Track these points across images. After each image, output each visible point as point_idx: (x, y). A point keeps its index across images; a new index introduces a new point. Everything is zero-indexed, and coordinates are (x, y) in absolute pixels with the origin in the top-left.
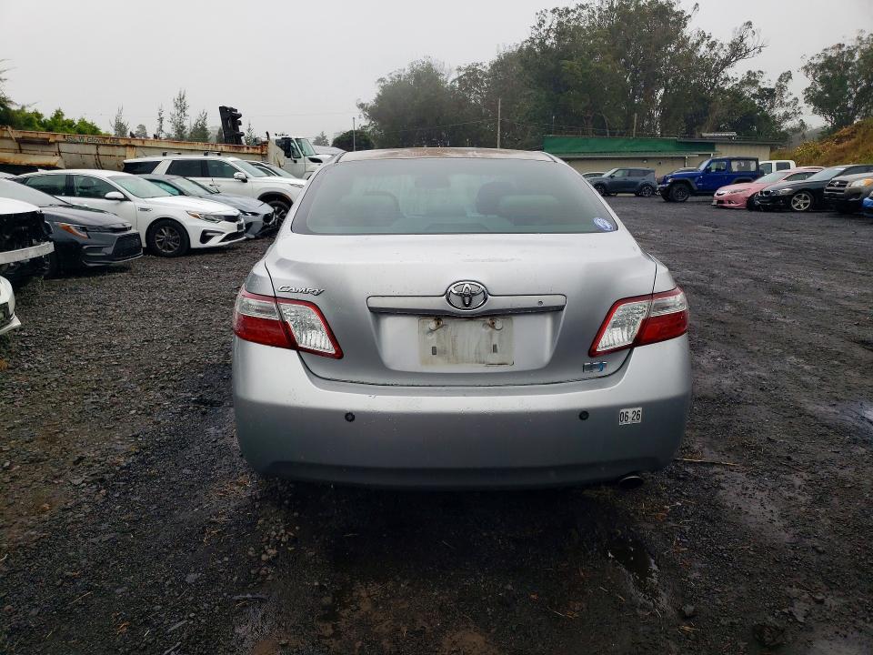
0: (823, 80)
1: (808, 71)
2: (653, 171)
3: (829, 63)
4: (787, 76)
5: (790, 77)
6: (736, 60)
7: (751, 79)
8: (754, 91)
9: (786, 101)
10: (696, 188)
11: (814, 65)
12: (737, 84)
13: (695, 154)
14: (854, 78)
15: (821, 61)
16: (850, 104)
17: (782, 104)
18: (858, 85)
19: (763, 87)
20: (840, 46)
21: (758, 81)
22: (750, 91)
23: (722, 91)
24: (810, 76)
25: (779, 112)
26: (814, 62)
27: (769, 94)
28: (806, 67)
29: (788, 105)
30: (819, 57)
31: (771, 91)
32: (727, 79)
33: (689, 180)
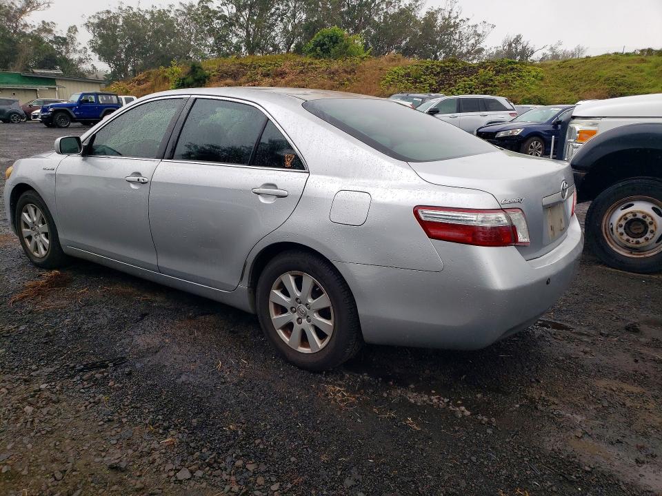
0: (101, 36)
1: (88, 26)
2: (18, 101)
3: (102, 24)
4: (73, 29)
5: (76, 30)
6: (31, 10)
7: (46, 28)
8: (51, 37)
9: (78, 49)
10: (74, 116)
11: (92, 24)
12: (35, 31)
13: (44, 87)
14: (122, 37)
15: (96, 21)
16: (123, 56)
17: (75, 50)
18: (126, 43)
19: (57, 35)
20: (108, 12)
21: (52, 30)
22: (47, 38)
23: (24, 35)
24: (91, 31)
25: (74, 57)
26: (92, 20)
27: (63, 41)
28: (86, 24)
29: (80, 52)
30: (94, 17)
31: (64, 39)
32: (26, 25)
33: (67, 109)
